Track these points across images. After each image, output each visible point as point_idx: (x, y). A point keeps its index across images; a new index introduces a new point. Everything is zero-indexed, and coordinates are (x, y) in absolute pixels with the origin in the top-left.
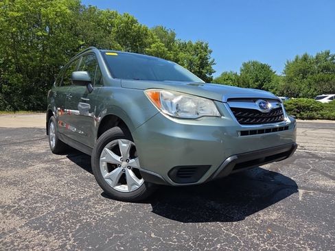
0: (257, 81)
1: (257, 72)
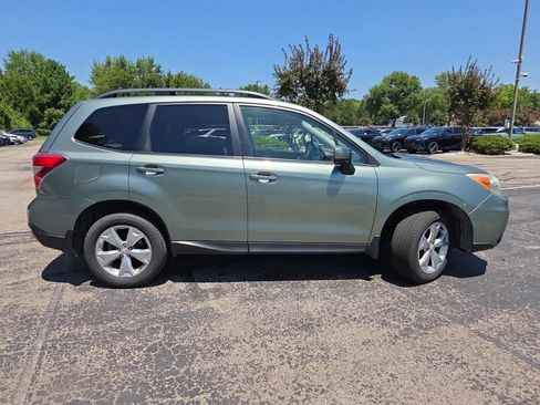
0: (48, 92)
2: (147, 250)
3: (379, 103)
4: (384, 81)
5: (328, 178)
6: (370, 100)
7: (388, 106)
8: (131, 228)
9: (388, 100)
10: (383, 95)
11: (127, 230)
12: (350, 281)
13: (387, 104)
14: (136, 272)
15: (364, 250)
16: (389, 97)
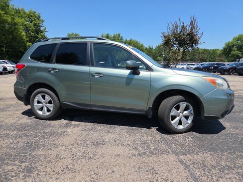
2: (52, 105)
3: (230, 50)
4: (234, 39)
5: (126, 77)
6: (225, 49)
7: (236, 52)
8: (46, 95)
9: (236, 49)
10: (233, 46)
11: (45, 96)
12: (139, 128)
13: (235, 51)
14: (48, 114)
15: (144, 113)
16: (237, 48)
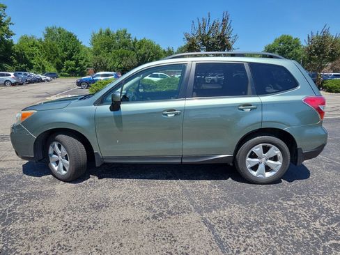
1: (64, 41)
